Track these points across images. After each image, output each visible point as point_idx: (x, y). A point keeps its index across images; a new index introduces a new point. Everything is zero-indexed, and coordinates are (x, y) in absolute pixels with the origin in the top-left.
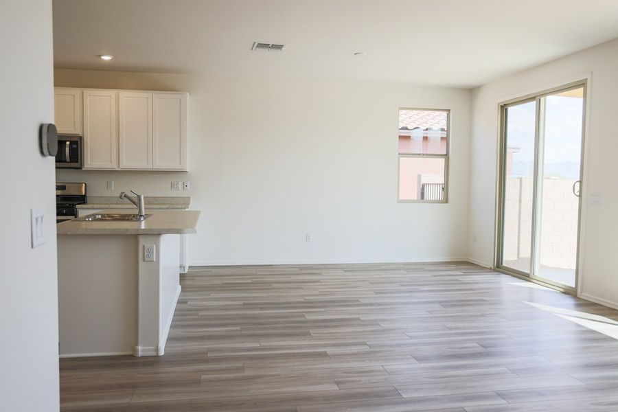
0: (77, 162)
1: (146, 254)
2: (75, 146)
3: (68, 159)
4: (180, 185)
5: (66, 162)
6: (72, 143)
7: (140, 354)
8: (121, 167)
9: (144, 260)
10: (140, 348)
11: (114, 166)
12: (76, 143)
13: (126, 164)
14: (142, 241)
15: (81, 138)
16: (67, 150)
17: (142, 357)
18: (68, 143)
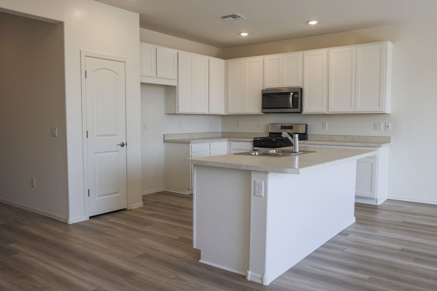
0: (298, 108)
1: (256, 188)
2: (296, 96)
3: (291, 106)
4: (382, 125)
5: (290, 108)
6: (294, 93)
7: (249, 278)
8: (329, 111)
9: (255, 195)
10: (250, 273)
11: (324, 110)
12: (297, 93)
13: (334, 109)
14: (254, 177)
15: (301, 90)
16: (291, 99)
17: (251, 282)
18: (292, 93)
